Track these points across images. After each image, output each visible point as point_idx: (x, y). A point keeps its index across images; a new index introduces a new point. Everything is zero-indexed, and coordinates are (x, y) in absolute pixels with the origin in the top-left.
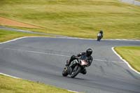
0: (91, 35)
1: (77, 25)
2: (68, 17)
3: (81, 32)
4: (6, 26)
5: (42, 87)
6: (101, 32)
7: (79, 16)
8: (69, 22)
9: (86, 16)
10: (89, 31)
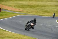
0: (48, 15)
1: (41, 10)
2: (37, 7)
3: (43, 13)
4: (11, 11)
5: (26, 37)
6: (54, 14)
7: (42, 7)
8: (38, 9)
9: (45, 7)
10: (46, 13)
